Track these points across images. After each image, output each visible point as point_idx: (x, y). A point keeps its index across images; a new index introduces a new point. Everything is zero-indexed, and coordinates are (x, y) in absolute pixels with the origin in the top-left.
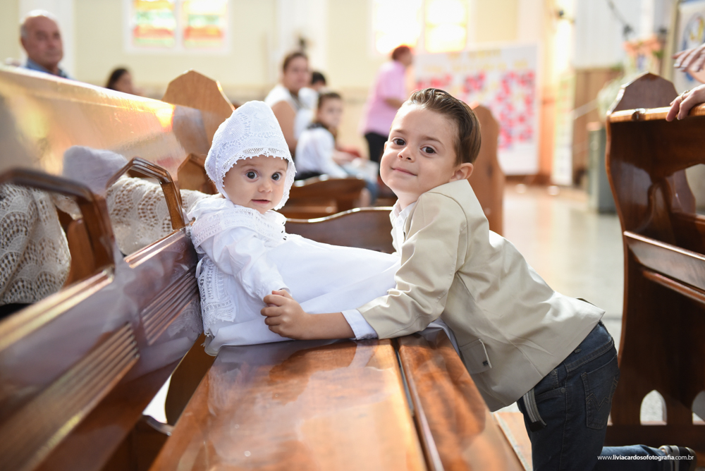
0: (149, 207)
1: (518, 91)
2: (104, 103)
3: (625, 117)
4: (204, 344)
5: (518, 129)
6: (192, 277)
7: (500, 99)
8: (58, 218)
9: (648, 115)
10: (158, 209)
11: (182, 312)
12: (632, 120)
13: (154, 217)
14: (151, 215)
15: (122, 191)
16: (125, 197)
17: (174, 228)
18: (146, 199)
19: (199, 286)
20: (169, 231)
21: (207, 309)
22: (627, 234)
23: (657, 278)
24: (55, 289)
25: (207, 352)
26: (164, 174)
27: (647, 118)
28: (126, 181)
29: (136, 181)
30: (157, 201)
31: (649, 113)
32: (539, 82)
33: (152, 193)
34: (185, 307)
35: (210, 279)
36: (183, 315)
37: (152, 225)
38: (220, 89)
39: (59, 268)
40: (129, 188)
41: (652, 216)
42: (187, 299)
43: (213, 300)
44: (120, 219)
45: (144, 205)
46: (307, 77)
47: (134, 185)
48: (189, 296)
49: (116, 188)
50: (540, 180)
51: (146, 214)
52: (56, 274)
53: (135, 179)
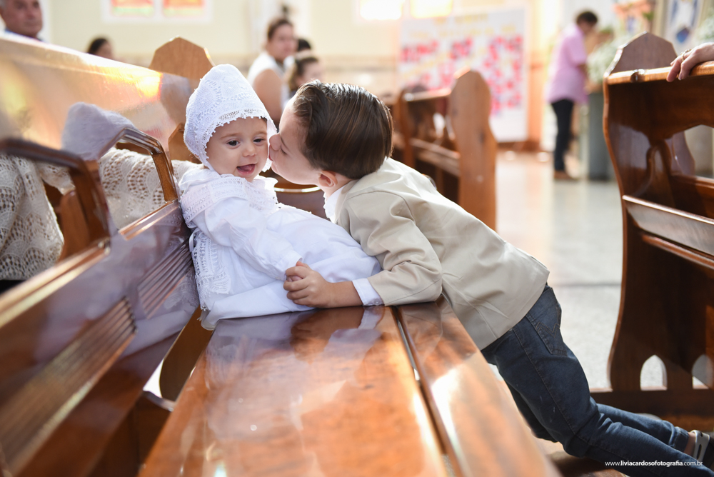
0: (139, 179)
1: (506, 56)
2: (93, 70)
3: (623, 78)
4: (200, 319)
5: (506, 95)
6: (187, 249)
7: (488, 65)
8: (45, 192)
9: (647, 76)
10: (148, 180)
11: (178, 286)
12: (631, 82)
13: (144, 189)
14: (141, 187)
15: (111, 163)
16: (114, 169)
17: (166, 200)
18: (136, 171)
19: (194, 259)
20: (160, 203)
21: (202, 282)
22: (626, 198)
23: (657, 242)
24: (44, 266)
25: (204, 326)
26: (155, 144)
27: (647, 79)
28: (114, 153)
29: (125, 153)
30: (147, 173)
31: (649, 73)
32: (527, 46)
33: (141, 164)
34: (181, 281)
35: (203, 252)
36: (180, 288)
37: (142, 198)
38: (208, 56)
39: (48, 244)
40: (117, 160)
41: (651, 179)
42: (183, 272)
43: (208, 274)
44: (109, 192)
45: (133, 176)
46: (293, 45)
47: (122, 157)
48: (185, 269)
49: (105, 160)
50: (529, 147)
51: (135, 186)
52: (44, 250)
53: (124, 150)
